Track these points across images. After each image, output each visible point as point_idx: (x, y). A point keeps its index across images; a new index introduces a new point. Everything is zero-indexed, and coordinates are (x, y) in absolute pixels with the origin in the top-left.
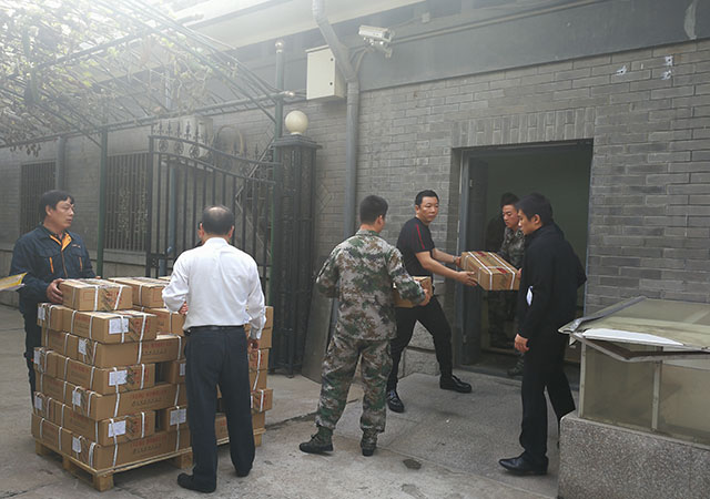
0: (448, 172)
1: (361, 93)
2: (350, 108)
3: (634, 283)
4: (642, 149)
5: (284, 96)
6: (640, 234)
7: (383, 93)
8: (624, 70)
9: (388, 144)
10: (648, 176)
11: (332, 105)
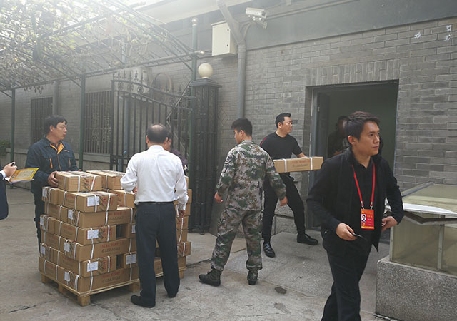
0: (304, 102)
1: (247, 51)
2: (240, 61)
3: (426, 174)
4: (431, 86)
5: (198, 53)
6: (429, 142)
7: (261, 51)
8: (419, 34)
9: (265, 84)
10: (435, 104)
11: (229, 59)
